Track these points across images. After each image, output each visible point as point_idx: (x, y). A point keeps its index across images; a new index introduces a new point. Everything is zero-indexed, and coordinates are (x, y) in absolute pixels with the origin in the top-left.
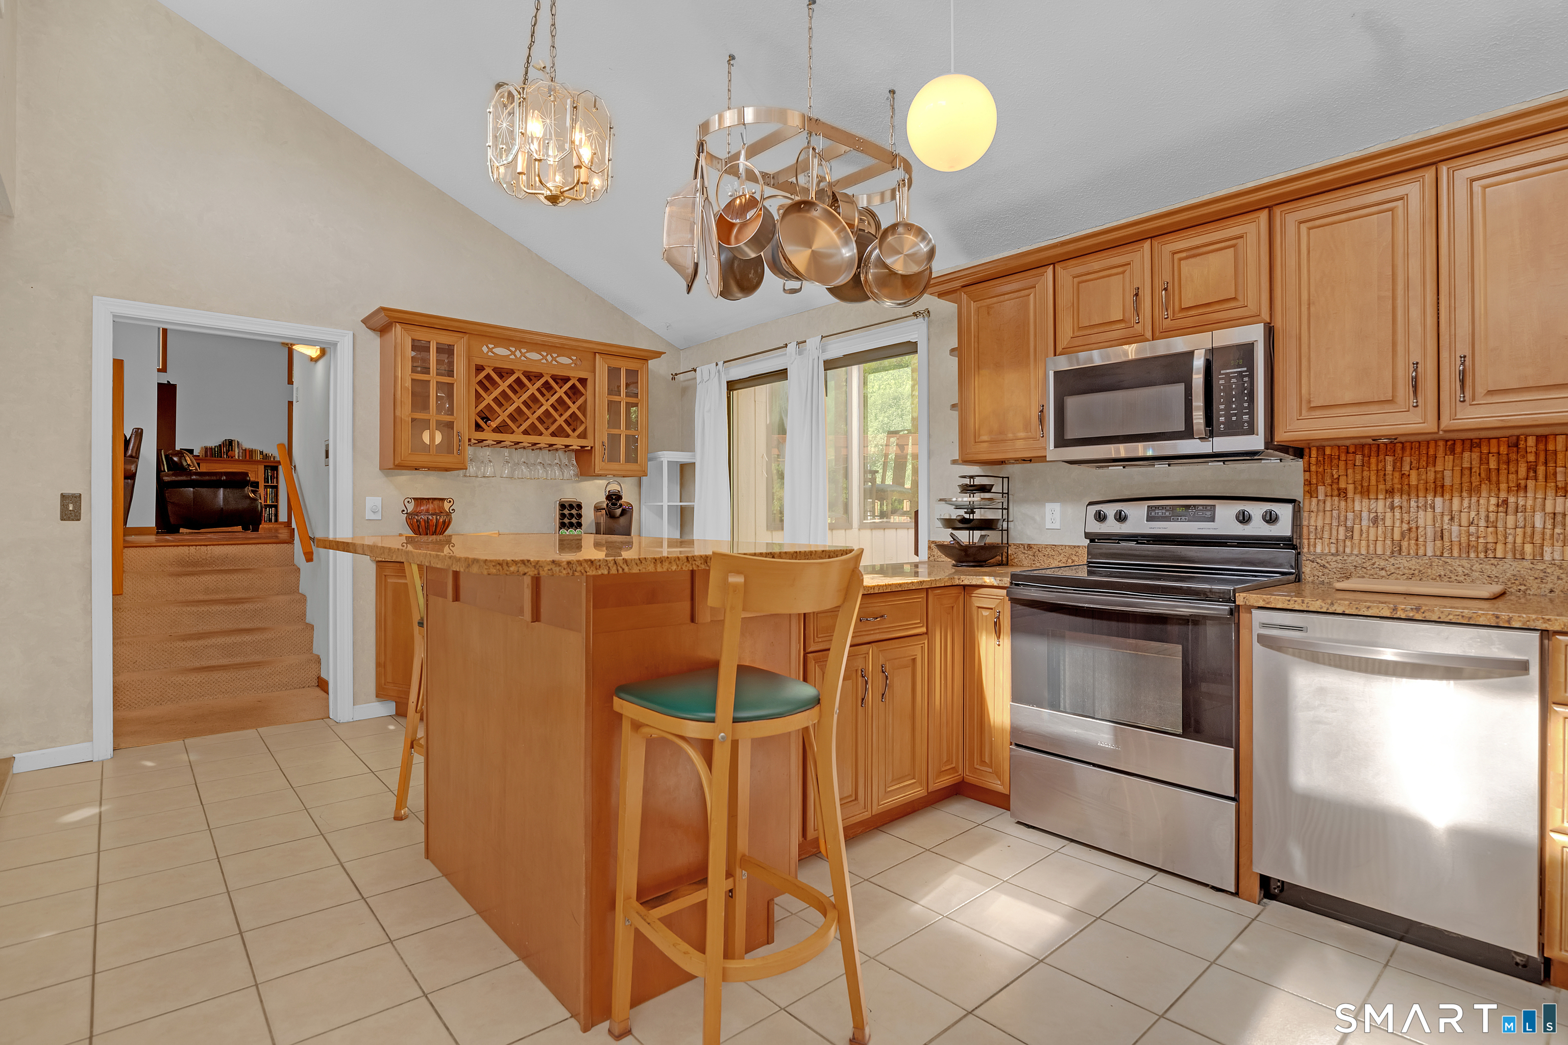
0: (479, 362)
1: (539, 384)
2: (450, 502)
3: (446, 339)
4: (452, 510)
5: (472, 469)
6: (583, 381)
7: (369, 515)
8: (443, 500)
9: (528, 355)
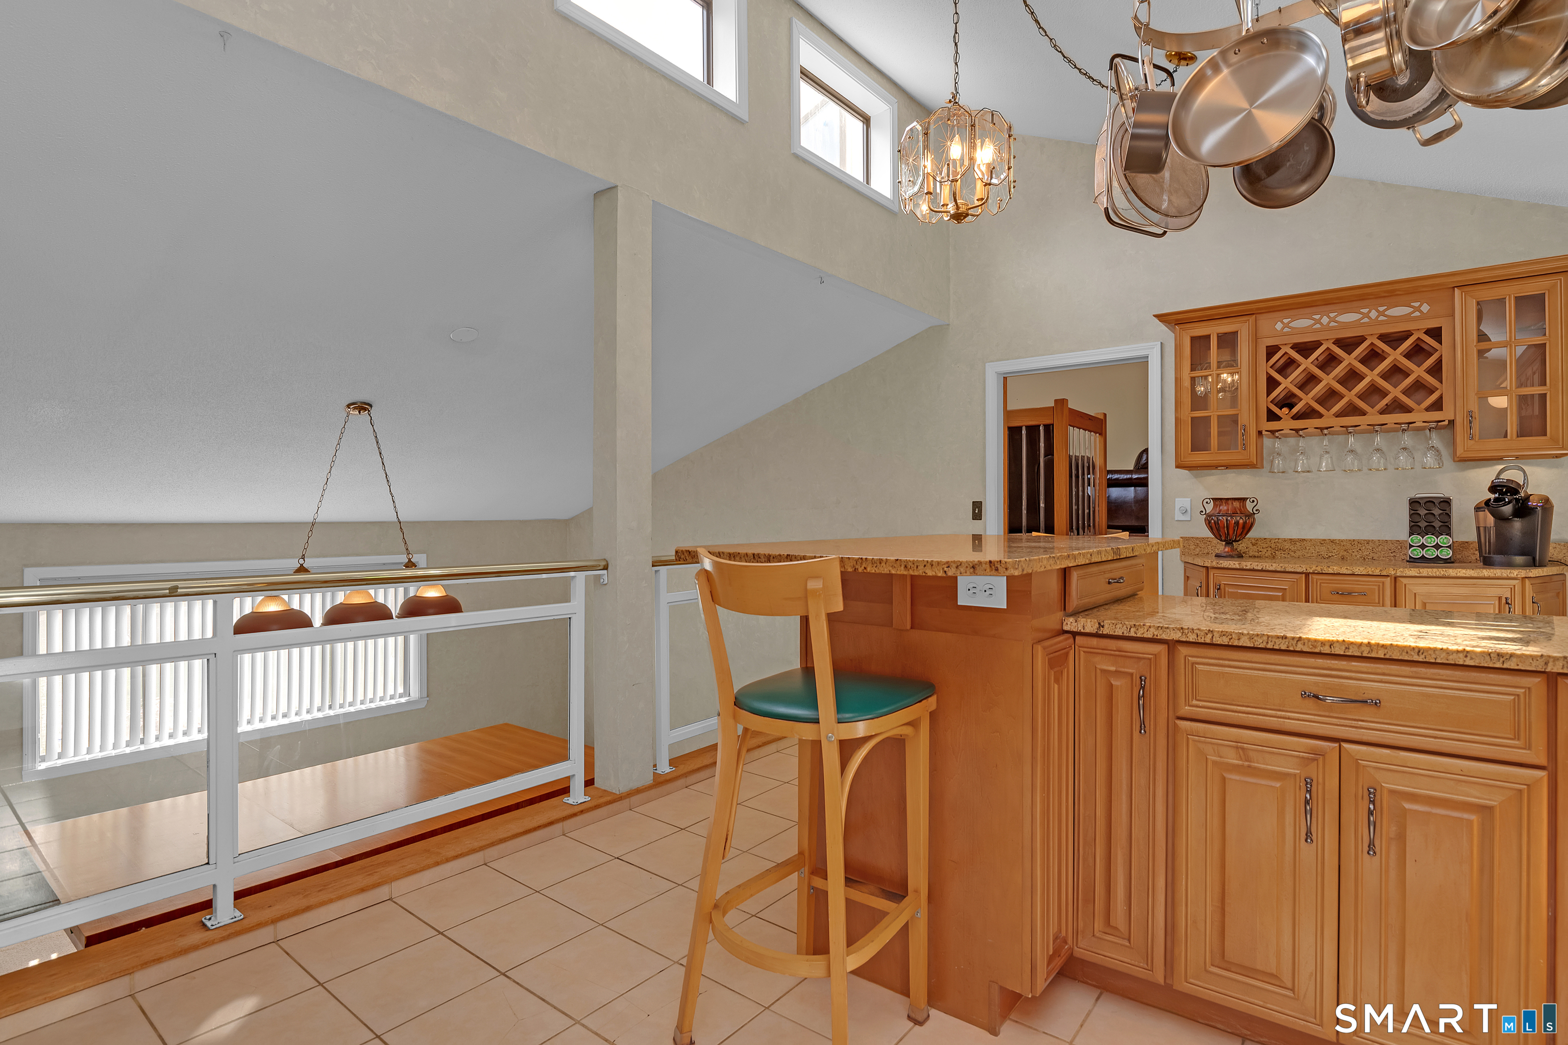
0: (1271, 342)
1: (1360, 350)
2: (1253, 501)
3: (1226, 327)
4: (1256, 510)
5: (1278, 463)
6: (1435, 333)
7: (1179, 516)
8: (1244, 499)
9: (1339, 319)
